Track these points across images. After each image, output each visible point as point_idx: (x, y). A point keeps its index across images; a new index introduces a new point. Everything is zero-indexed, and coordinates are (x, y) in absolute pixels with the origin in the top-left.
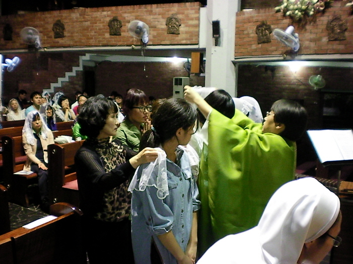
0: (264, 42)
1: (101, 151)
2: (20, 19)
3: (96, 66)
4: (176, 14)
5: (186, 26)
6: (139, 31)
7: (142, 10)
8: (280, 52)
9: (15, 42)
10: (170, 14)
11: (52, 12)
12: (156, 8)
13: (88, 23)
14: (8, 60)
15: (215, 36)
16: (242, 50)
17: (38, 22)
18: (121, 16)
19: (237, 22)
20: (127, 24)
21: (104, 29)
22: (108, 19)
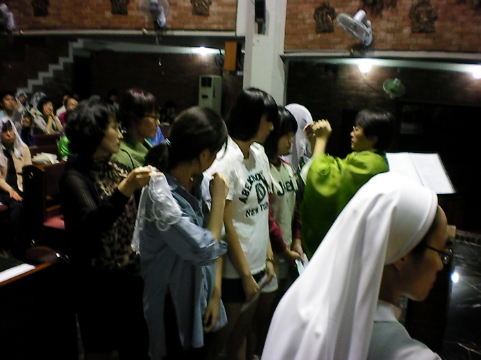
0: (324, 31)
1: (97, 175)
3: (92, 57)
5: (219, 5)
8: (346, 46)
15: (258, 20)
16: (296, 41)
19: (288, 2)
21: (104, 5)
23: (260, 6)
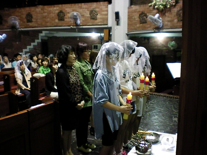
0: (143, 23)
2: (7, 12)
3: (48, 39)
4: (95, 8)
5: (101, 15)
6: (75, 19)
7: (76, 6)
8: (152, 28)
9: (4, 25)
10: (91, 8)
11: (25, 8)
12: (83, 5)
13: (46, 14)
15: (117, 20)
16: (132, 27)
17: (17, 14)
18: (64, 10)
19: (129, 12)
20: (68, 14)
21: (55, 17)
22: (57, 12)
23: (117, 15)
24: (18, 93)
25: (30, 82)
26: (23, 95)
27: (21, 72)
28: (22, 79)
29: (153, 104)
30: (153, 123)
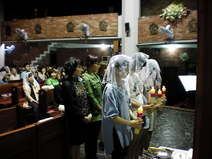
0: (154, 34)
2: (16, 23)
3: (57, 51)
4: (105, 19)
5: (111, 26)
6: (84, 29)
7: (86, 17)
8: (163, 39)
9: (12, 36)
10: (101, 20)
11: (34, 19)
12: (93, 16)
13: (55, 25)
14: (8, 47)
15: (127, 31)
16: (142, 39)
17: (26, 25)
18: (74, 21)
19: (139, 23)
20: (77, 26)
21: (64, 28)
22: (66, 23)
23: (127, 26)
24: (26, 105)
25: (38, 94)
26: (31, 107)
27: (29, 84)
28: (30, 91)
29: (164, 117)
30: (165, 137)
